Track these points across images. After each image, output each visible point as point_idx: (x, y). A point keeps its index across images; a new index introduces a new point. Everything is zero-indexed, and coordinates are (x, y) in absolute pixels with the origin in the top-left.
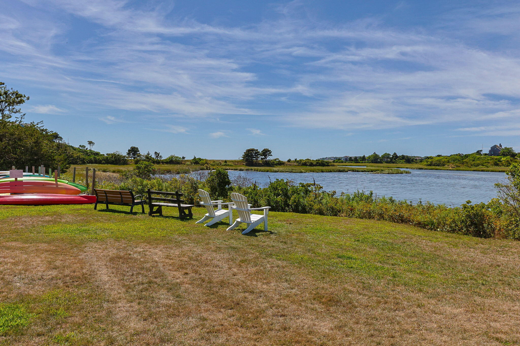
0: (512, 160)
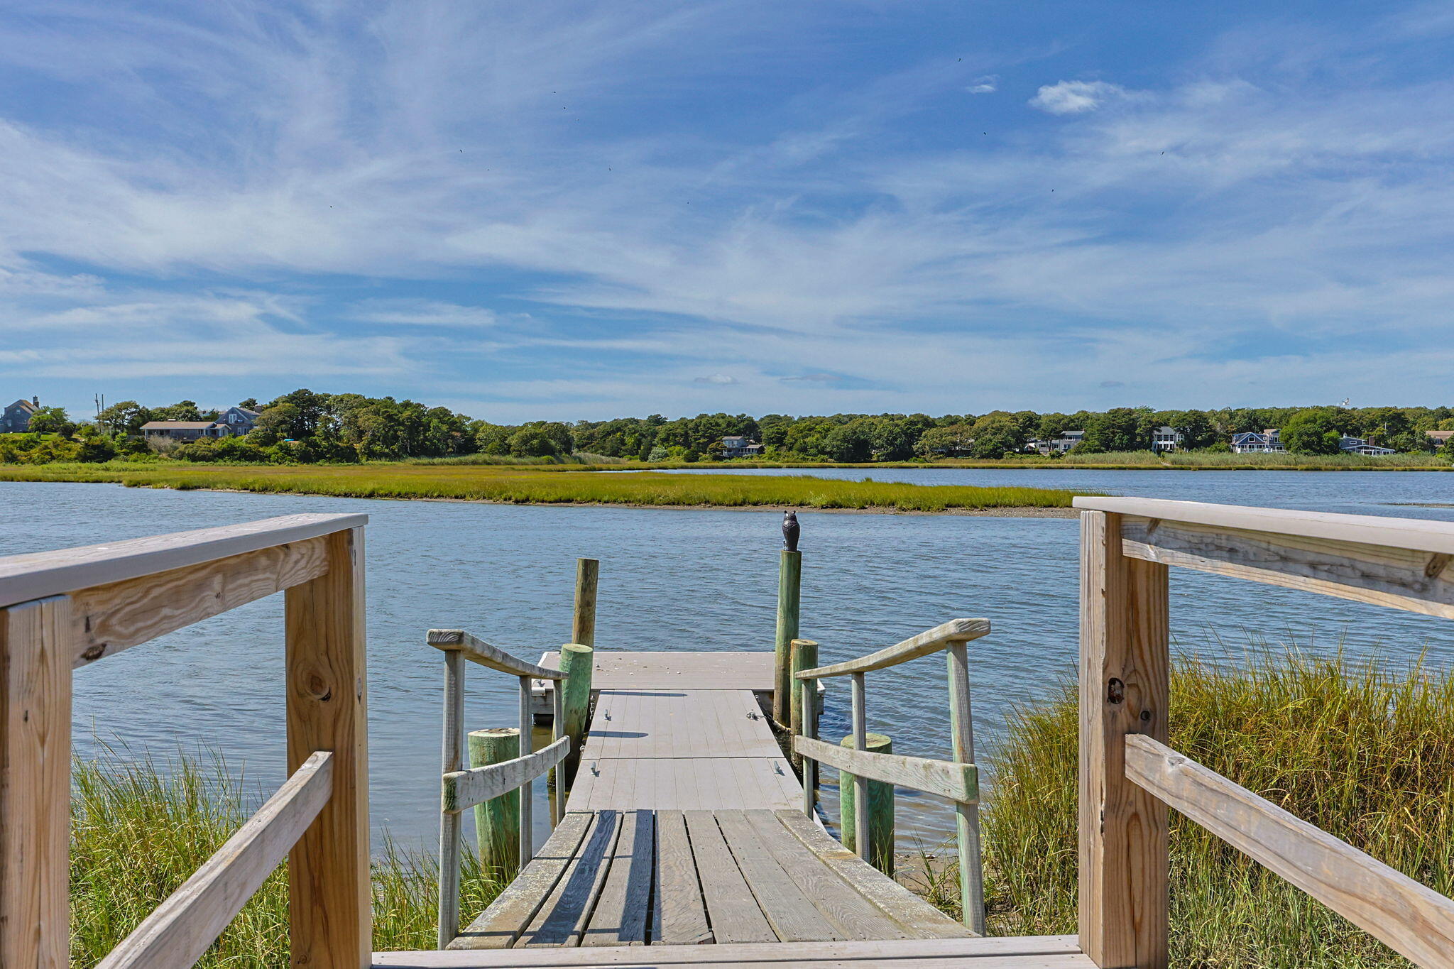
0: (58, 445)
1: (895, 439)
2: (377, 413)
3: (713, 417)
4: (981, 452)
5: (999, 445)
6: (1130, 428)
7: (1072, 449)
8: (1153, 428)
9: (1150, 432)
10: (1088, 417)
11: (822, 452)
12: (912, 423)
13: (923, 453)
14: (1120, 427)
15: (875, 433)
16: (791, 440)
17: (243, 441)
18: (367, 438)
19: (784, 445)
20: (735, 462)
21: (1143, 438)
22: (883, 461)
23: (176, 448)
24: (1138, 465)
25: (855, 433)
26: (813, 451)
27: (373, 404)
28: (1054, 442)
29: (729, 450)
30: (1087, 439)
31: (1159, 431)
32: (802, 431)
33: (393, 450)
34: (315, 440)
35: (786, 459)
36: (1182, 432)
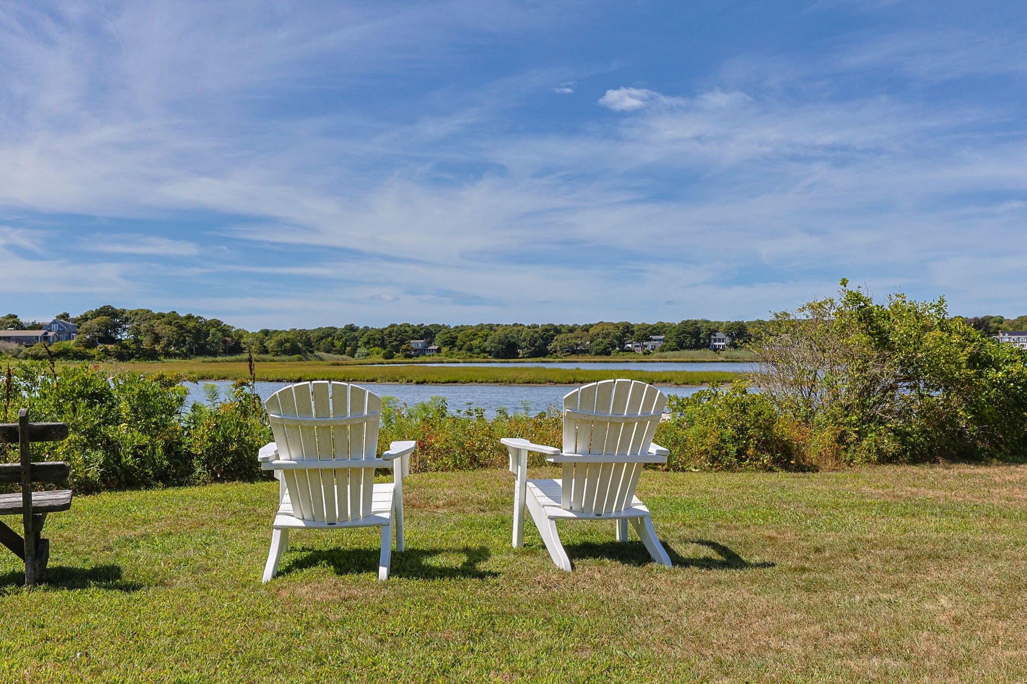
1: (536, 342)
2: (170, 323)
3: (401, 326)
4: (596, 351)
5: (608, 346)
6: (696, 334)
7: (657, 349)
8: (711, 334)
9: (709, 336)
10: (664, 326)
11: (484, 351)
12: (547, 330)
13: (555, 352)
14: (689, 333)
15: (521, 338)
16: (462, 343)
17: (71, 344)
18: (163, 342)
19: (456, 346)
20: (421, 359)
21: (704, 340)
22: (527, 357)
23: (20, 351)
24: (704, 360)
25: (507, 338)
26: (477, 350)
27: (164, 317)
28: (645, 343)
29: (415, 351)
30: (667, 341)
31: (715, 335)
32: (468, 337)
33: (182, 351)
34: (126, 343)
35: (458, 356)
36: (730, 336)
